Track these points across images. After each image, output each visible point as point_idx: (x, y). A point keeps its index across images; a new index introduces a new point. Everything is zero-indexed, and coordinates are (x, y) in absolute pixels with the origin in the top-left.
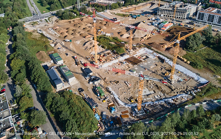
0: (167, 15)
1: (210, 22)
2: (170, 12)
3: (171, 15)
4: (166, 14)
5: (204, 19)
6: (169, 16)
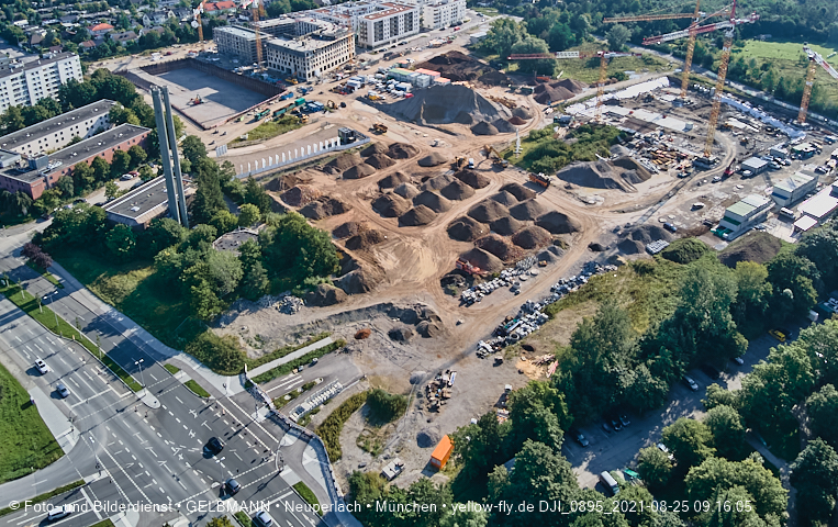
1: (394, 38)
4: (323, 62)
5: (384, 36)
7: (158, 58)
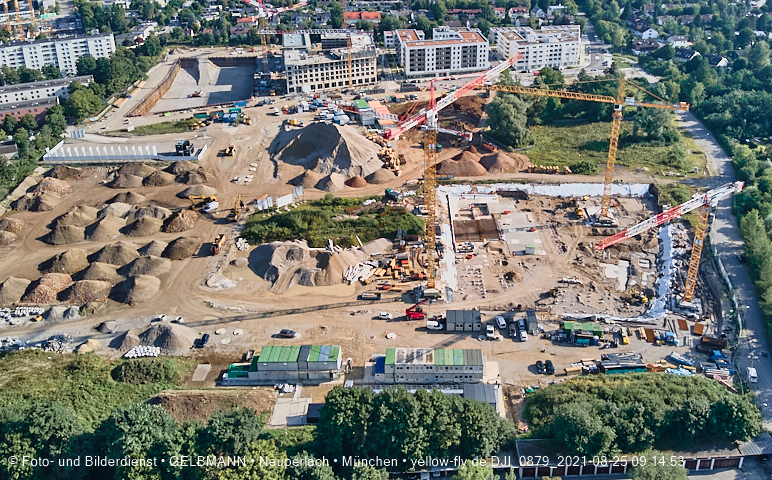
0: (320, 82)
1: (443, 71)
2: (330, 71)
3: (333, 78)
4: (317, 80)
5: (427, 67)
6: (327, 86)
7: (239, 52)
